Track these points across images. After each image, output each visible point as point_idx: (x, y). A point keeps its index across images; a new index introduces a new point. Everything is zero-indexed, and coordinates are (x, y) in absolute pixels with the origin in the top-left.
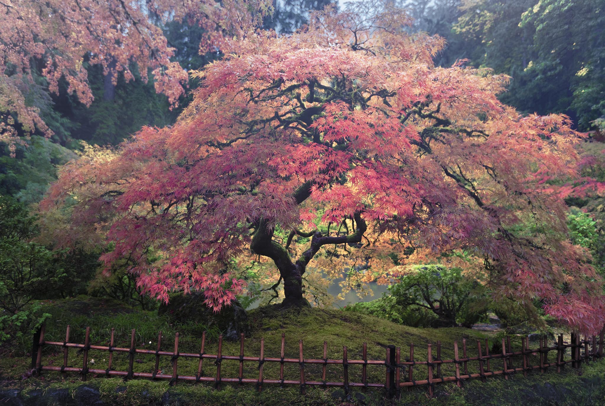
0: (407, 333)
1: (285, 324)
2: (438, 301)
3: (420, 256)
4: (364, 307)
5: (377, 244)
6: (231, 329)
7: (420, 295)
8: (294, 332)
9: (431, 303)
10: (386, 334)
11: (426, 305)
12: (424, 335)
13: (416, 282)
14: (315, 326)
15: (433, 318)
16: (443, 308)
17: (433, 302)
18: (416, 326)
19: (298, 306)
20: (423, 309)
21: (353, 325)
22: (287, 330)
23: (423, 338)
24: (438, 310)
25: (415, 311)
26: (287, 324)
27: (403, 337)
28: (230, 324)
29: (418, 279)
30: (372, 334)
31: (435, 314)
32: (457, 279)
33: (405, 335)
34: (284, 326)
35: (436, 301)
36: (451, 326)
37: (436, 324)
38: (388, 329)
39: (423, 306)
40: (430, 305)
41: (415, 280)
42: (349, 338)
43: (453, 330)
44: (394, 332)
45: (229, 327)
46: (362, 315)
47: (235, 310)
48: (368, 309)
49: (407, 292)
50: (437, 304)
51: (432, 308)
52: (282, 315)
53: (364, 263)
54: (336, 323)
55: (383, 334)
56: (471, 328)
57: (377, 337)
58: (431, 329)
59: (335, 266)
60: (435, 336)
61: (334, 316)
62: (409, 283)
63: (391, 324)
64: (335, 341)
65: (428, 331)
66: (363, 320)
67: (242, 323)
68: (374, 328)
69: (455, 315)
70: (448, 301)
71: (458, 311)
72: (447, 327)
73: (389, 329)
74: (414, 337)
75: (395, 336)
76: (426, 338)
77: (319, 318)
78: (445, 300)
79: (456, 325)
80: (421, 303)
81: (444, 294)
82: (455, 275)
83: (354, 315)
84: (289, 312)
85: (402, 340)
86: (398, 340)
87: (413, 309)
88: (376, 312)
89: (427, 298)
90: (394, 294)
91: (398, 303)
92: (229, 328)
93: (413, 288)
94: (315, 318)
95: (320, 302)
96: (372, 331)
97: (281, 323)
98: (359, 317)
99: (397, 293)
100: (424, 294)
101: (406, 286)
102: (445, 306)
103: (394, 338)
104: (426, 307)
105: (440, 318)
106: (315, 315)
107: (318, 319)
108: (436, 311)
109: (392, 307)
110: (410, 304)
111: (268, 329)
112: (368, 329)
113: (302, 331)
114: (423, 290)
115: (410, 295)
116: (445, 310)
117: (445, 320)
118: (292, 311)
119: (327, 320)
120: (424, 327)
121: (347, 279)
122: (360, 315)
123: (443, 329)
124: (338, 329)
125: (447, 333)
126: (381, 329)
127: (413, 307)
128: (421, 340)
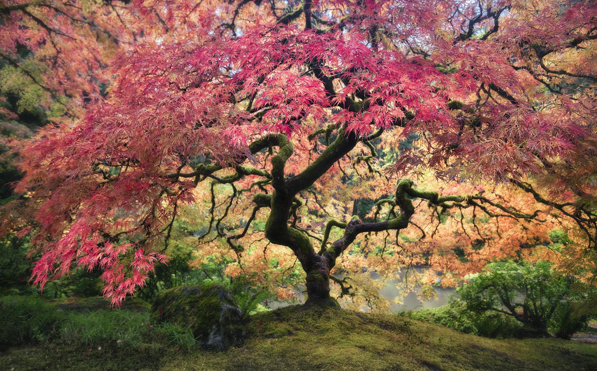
0: (474, 346)
1: (296, 330)
2: (521, 305)
3: (493, 249)
4: (430, 314)
5: (436, 237)
6: (215, 334)
7: (497, 298)
8: (304, 342)
9: (512, 309)
10: (442, 349)
11: (505, 310)
12: (503, 350)
13: (490, 283)
14: (336, 334)
15: (517, 327)
16: (529, 314)
17: (514, 307)
18: (493, 335)
19: (322, 307)
20: (503, 317)
21: (394, 335)
22: (295, 337)
23: (500, 355)
24: (521, 316)
25: (492, 318)
26: (299, 330)
27: (468, 353)
28: (214, 327)
29: (492, 279)
30: (418, 348)
31: (519, 322)
32: (546, 277)
33: (471, 350)
34: (294, 332)
35: (518, 305)
36: (542, 337)
37: (520, 334)
38: (446, 341)
39: (502, 311)
40: (511, 311)
41: (489, 280)
42: (379, 353)
43: (544, 342)
44: (454, 344)
45: (211, 331)
46: (411, 321)
47: (222, 309)
48: (434, 315)
49: (480, 295)
50: (519, 310)
51: (514, 314)
52: (298, 318)
53: (423, 261)
54: (369, 331)
55: (435, 347)
56: (569, 339)
57: (426, 352)
58: (513, 341)
59: (389, 265)
60: (520, 351)
61: (371, 321)
62: (481, 284)
63: (452, 334)
64: (354, 357)
65: (509, 343)
66: (411, 327)
67: (231, 327)
68: (425, 338)
69: (545, 322)
70: (534, 304)
71: (549, 317)
72: (535, 338)
74: (486, 353)
75: (455, 351)
76: (505, 354)
77: (347, 323)
78: (531, 303)
79: (548, 336)
80: (500, 309)
81: (528, 296)
82: (542, 271)
83: (400, 320)
84: (306, 315)
85: (466, 357)
86: (459, 357)
87: (489, 317)
88: (444, 319)
89: (506, 302)
90: (463, 298)
91: (470, 308)
92: (212, 333)
93: (488, 290)
94: (341, 324)
95: (374, 307)
96: (422, 342)
97: (291, 329)
98: (406, 324)
99: (467, 296)
100: (502, 297)
101: (478, 287)
102: (531, 311)
103: (452, 354)
104: (506, 313)
105: (524, 326)
106: (341, 319)
107: (344, 324)
108: (520, 318)
109: (463, 313)
110: (485, 310)
111: (271, 336)
112: (415, 340)
113: (315, 340)
114: (499, 293)
115: (484, 299)
116: (532, 316)
117: (532, 329)
118: (311, 313)
119: (357, 325)
120: (504, 338)
121: (404, 280)
122: (409, 320)
123: (530, 341)
124: (367, 339)
125: (537, 346)
126: (435, 340)
127: (488, 313)
128: (498, 357)
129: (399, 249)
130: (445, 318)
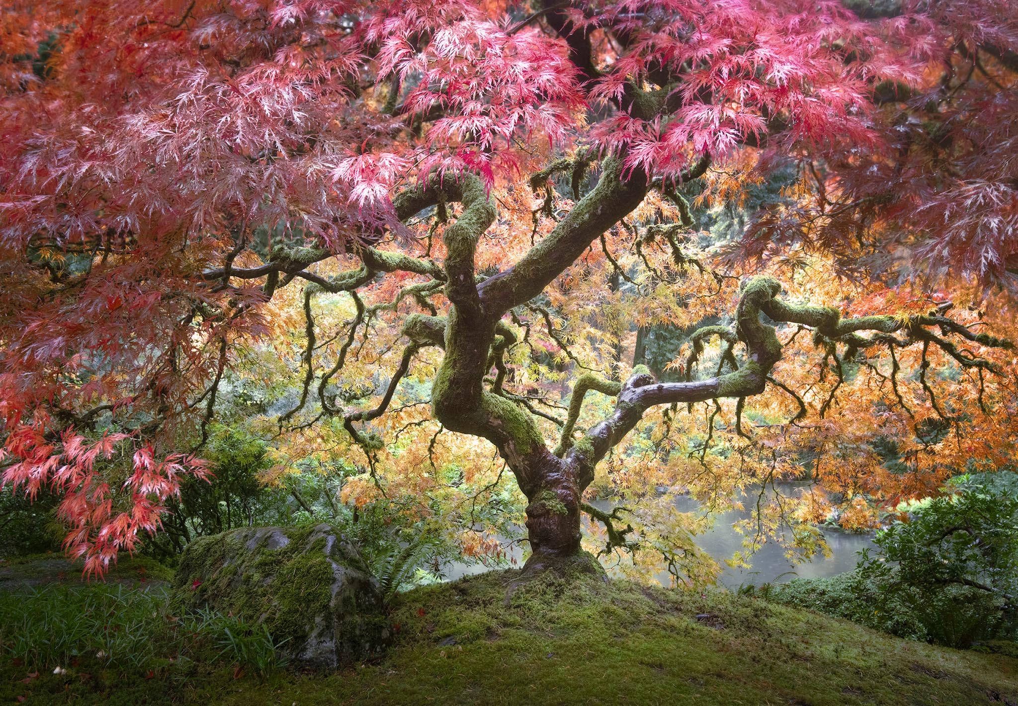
0: (919, 667)
1: (506, 625)
3: (968, 443)
4: (813, 590)
5: (831, 413)
6: (320, 635)
7: (974, 557)
10: (841, 671)
13: (958, 522)
18: (964, 644)
19: (563, 575)
21: (730, 637)
23: (982, 688)
25: (963, 602)
26: (511, 625)
27: (905, 681)
28: (318, 619)
29: (964, 512)
33: (911, 675)
34: (500, 631)
38: (851, 654)
41: (956, 513)
42: (694, 679)
44: (872, 661)
45: (312, 628)
46: (770, 606)
47: (334, 580)
48: (823, 593)
49: (934, 549)
52: (508, 598)
53: (799, 470)
55: (827, 667)
59: (718, 478)
61: (677, 607)
62: (937, 524)
63: (866, 638)
64: (638, 687)
66: (770, 621)
67: (357, 619)
68: (801, 646)
73: (855, 652)
74: (946, 683)
75: (874, 676)
77: (620, 611)
83: (744, 605)
84: (528, 592)
85: (898, 691)
86: (883, 690)
87: (955, 599)
88: (846, 604)
90: (893, 554)
91: (909, 578)
92: (314, 634)
93: (953, 538)
94: (607, 612)
95: (683, 573)
96: (794, 656)
97: (494, 623)
98: (758, 613)
99: (903, 550)
101: (930, 531)
103: (867, 682)
106: (608, 601)
107: (614, 612)
109: (892, 589)
110: (945, 582)
112: (778, 651)
115: (944, 557)
118: (539, 587)
119: (643, 616)
121: (754, 513)
122: (764, 604)
126: (825, 651)
127: (953, 590)
128: (975, 693)
129: (744, 443)
130: (849, 601)
